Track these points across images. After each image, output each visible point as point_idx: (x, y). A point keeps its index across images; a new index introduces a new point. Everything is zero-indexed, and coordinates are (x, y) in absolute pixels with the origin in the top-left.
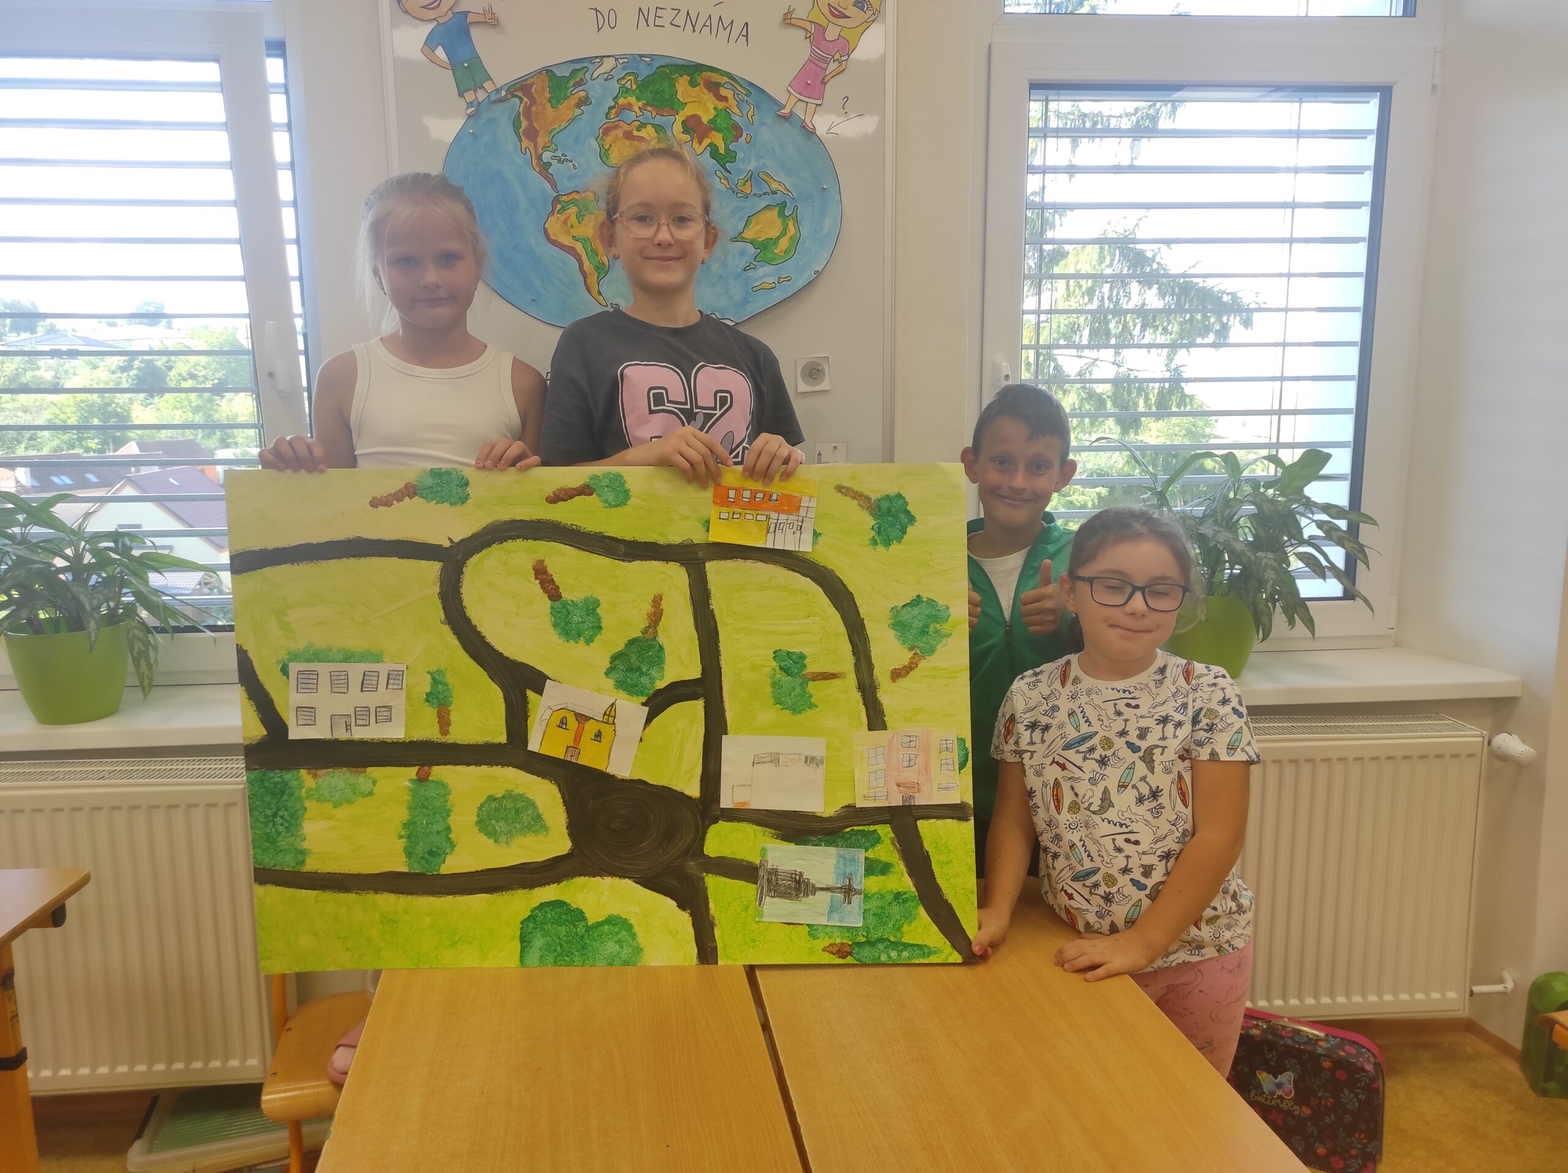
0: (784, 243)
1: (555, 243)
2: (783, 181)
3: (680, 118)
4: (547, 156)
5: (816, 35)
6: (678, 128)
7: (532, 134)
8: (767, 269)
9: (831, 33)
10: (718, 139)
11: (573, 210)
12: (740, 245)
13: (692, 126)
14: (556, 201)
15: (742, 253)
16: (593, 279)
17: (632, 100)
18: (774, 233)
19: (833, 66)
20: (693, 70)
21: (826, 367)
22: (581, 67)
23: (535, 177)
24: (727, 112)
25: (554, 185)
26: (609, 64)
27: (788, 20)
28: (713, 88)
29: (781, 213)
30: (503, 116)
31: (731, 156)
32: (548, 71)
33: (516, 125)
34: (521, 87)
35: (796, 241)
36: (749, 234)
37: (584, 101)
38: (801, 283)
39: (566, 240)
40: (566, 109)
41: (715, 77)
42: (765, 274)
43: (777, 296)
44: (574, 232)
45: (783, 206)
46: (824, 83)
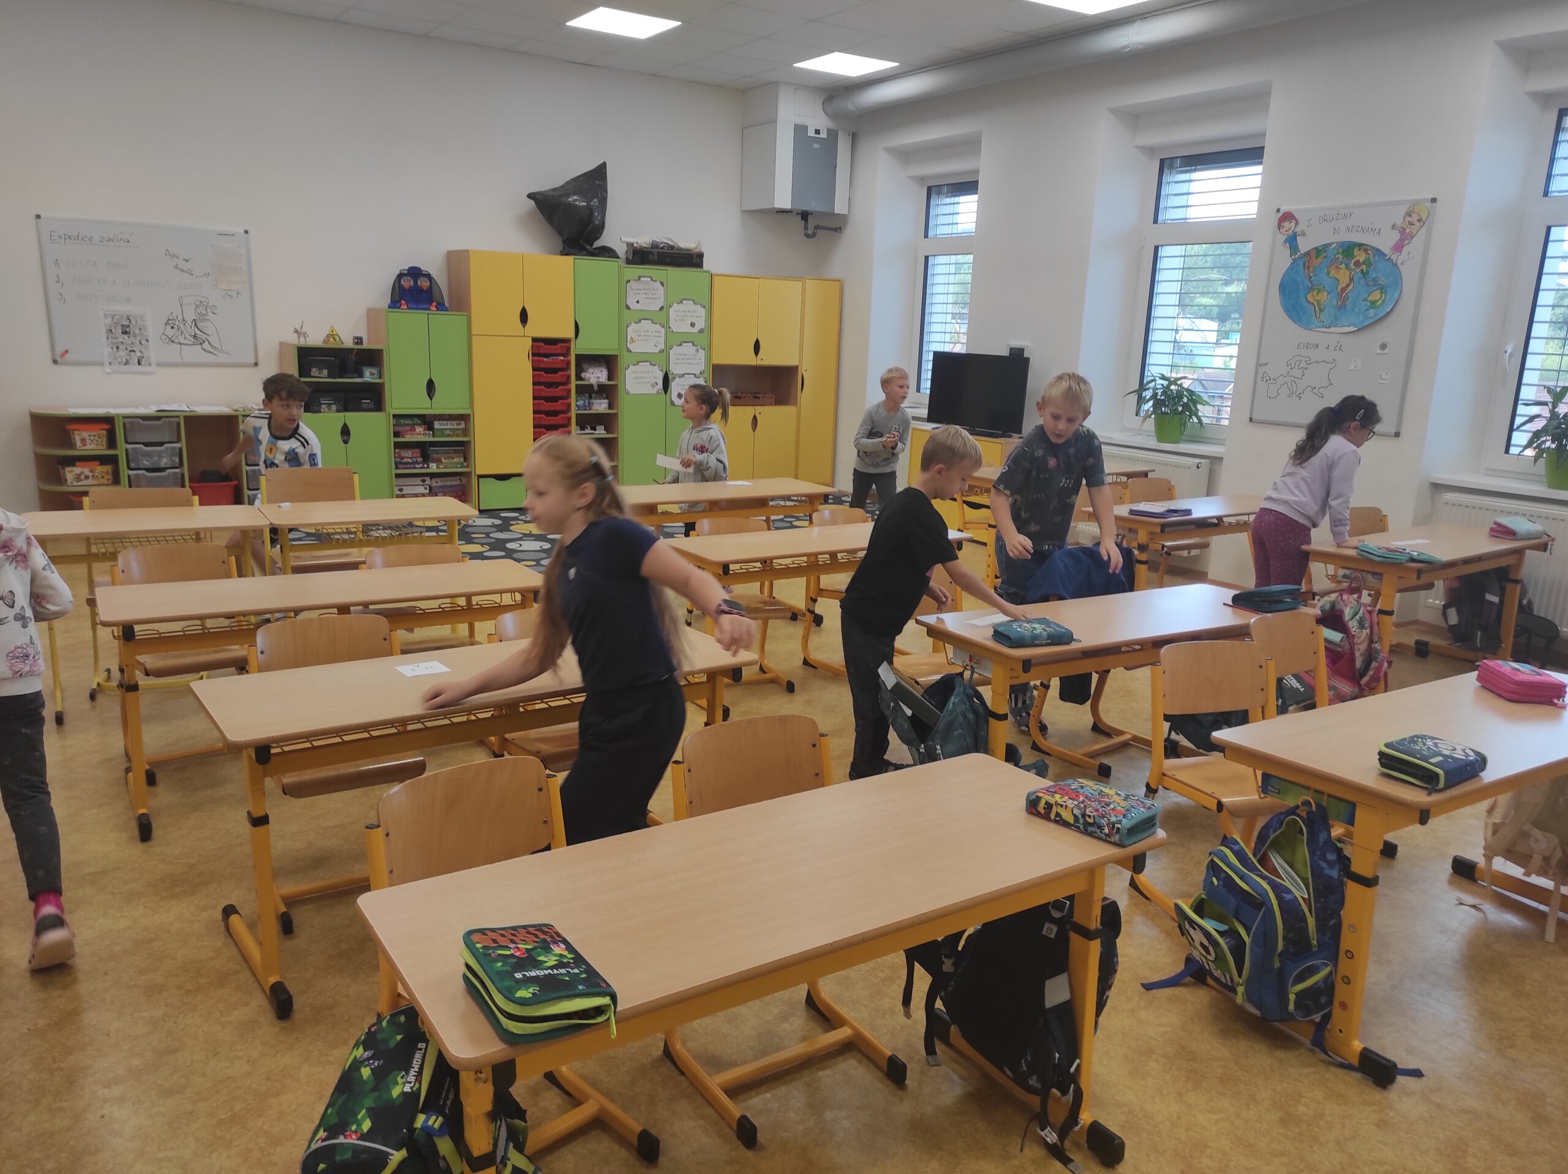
0: (1380, 302)
1: (1309, 302)
2: (1382, 281)
3: (1353, 261)
4: (1311, 274)
5: (1403, 231)
6: (1352, 264)
7: (1308, 268)
8: (1372, 310)
9: (1408, 231)
10: (1364, 267)
11: (1316, 291)
12: (1365, 302)
13: (1357, 264)
14: (1312, 288)
15: (1366, 305)
16: (1317, 314)
17: (1340, 256)
18: (1377, 298)
19: (1407, 241)
20: (1360, 246)
21: (1388, 345)
22: (1326, 246)
23: (1307, 281)
24: (1369, 258)
25: (1311, 283)
26: (1335, 245)
27: (1394, 227)
28: (1366, 251)
29: (1381, 292)
30: (1301, 262)
31: (1367, 272)
32: (1316, 248)
33: (1304, 265)
34: (1308, 253)
35: (1384, 301)
36: (1369, 299)
37: (1325, 257)
38: (1381, 316)
39: (1312, 301)
40: (1320, 259)
41: (1366, 247)
42: (1371, 312)
43: (1373, 320)
44: (1316, 298)
45: (1382, 289)
46: (1403, 247)
